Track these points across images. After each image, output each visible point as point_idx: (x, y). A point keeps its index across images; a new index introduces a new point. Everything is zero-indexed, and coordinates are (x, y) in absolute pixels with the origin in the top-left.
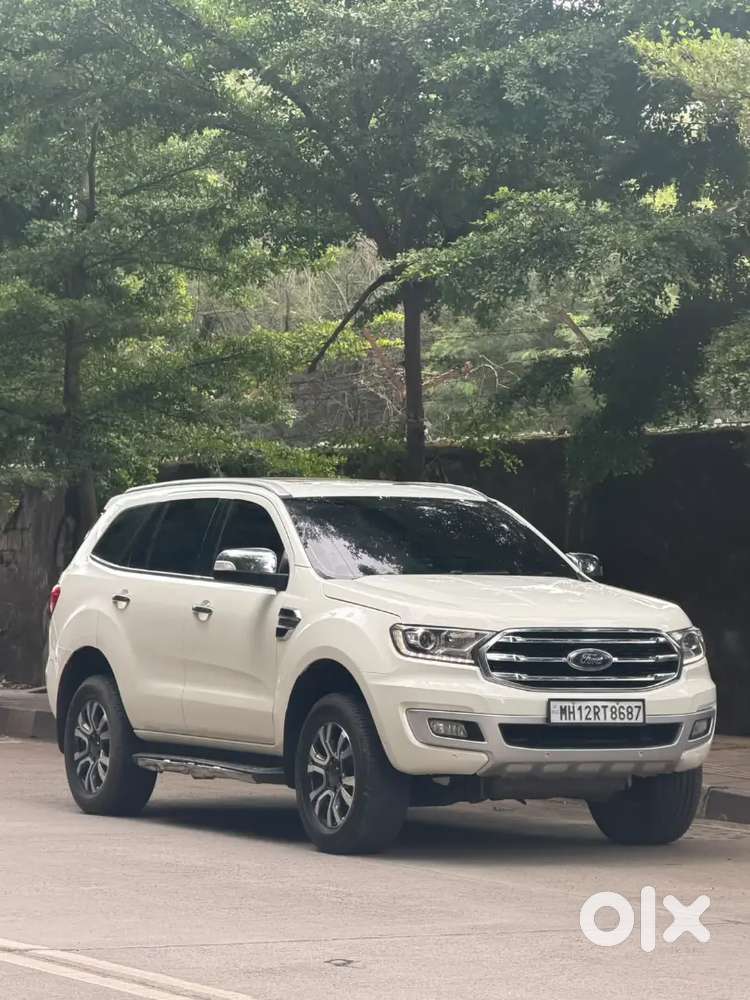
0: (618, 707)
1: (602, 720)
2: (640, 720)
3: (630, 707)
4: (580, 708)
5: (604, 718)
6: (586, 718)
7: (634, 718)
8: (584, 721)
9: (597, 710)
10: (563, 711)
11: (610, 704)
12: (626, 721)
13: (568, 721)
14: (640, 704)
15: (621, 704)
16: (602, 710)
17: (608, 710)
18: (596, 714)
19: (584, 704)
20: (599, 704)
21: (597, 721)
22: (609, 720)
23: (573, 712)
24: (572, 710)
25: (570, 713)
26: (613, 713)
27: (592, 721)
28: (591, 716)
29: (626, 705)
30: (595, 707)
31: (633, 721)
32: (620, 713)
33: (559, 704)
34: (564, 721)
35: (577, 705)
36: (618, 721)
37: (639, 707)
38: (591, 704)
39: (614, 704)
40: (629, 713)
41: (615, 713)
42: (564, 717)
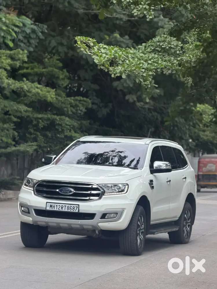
0: (70, 206)
1: (64, 210)
2: (77, 211)
3: (74, 207)
4: (57, 206)
5: (65, 209)
6: (58, 209)
7: (75, 210)
8: (57, 210)
9: (62, 207)
10: (51, 206)
11: (67, 205)
12: (72, 211)
13: (52, 209)
14: (78, 206)
15: (71, 205)
16: (64, 207)
17: (66, 207)
18: (62, 208)
19: (58, 205)
20: (64, 205)
21: (62, 210)
22: (66, 210)
23: (54, 207)
24: (54, 206)
25: (53, 207)
26: (68, 208)
27: (60, 210)
28: (60, 208)
29: (72, 206)
30: (62, 206)
31: (75, 211)
32: (70, 208)
33: (50, 204)
34: (51, 209)
35: (56, 205)
36: (69, 211)
37: (77, 207)
38: (61, 205)
39: (69, 205)
40: (73, 208)
41: (69, 208)
42: (51, 208)
